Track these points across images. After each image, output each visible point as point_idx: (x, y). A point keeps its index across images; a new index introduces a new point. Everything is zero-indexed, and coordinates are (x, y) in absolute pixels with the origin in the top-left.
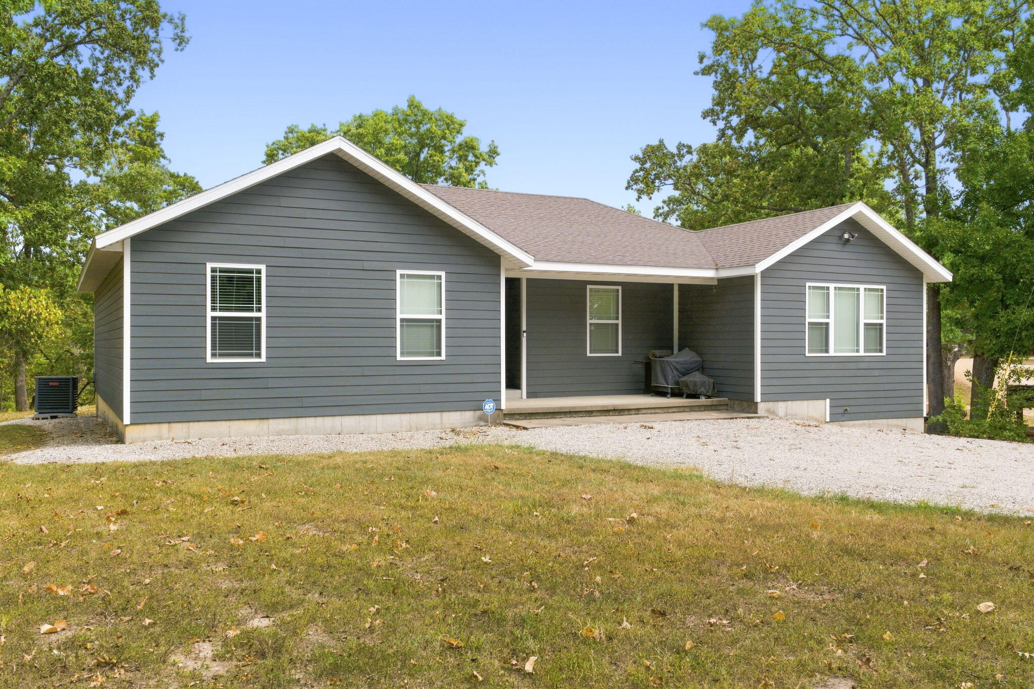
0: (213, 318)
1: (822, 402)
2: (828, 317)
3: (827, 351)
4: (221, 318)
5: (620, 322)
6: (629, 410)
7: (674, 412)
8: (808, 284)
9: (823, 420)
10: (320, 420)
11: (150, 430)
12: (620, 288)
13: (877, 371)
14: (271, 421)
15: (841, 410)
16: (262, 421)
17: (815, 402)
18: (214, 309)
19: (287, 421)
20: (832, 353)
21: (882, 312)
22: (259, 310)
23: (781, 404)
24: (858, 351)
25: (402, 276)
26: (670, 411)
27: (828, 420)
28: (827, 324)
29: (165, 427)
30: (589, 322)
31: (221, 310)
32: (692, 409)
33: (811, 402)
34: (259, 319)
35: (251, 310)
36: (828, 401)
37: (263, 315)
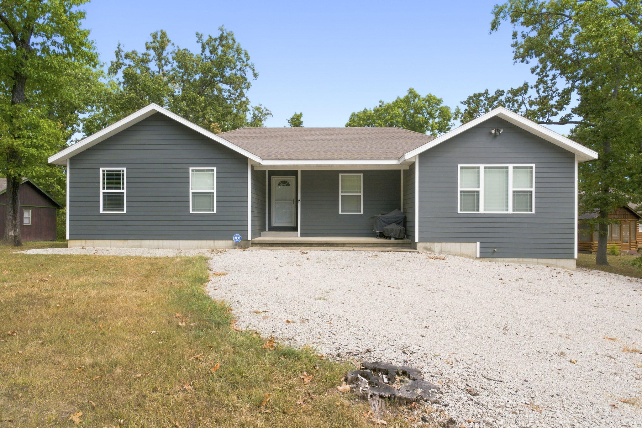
0: (104, 193)
1: (473, 244)
2: (479, 187)
3: (478, 210)
4: (108, 193)
5: (362, 194)
6: (337, 244)
7: (370, 247)
8: (459, 166)
9: (474, 256)
10: (152, 241)
11: (78, 243)
12: (362, 175)
13: (526, 224)
14: (129, 241)
15: (491, 251)
16: (125, 241)
17: (467, 244)
18: (104, 189)
19: (136, 241)
20: (482, 211)
21: (531, 183)
22: (123, 189)
23: (436, 244)
24: (507, 210)
25: (193, 171)
26: (367, 246)
27: (478, 256)
28: (478, 192)
29: (83, 241)
30: (341, 194)
31: (107, 189)
32: (383, 245)
33: (463, 244)
34: (123, 193)
35: (120, 189)
36: (478, 244)
37: (125, 191)
